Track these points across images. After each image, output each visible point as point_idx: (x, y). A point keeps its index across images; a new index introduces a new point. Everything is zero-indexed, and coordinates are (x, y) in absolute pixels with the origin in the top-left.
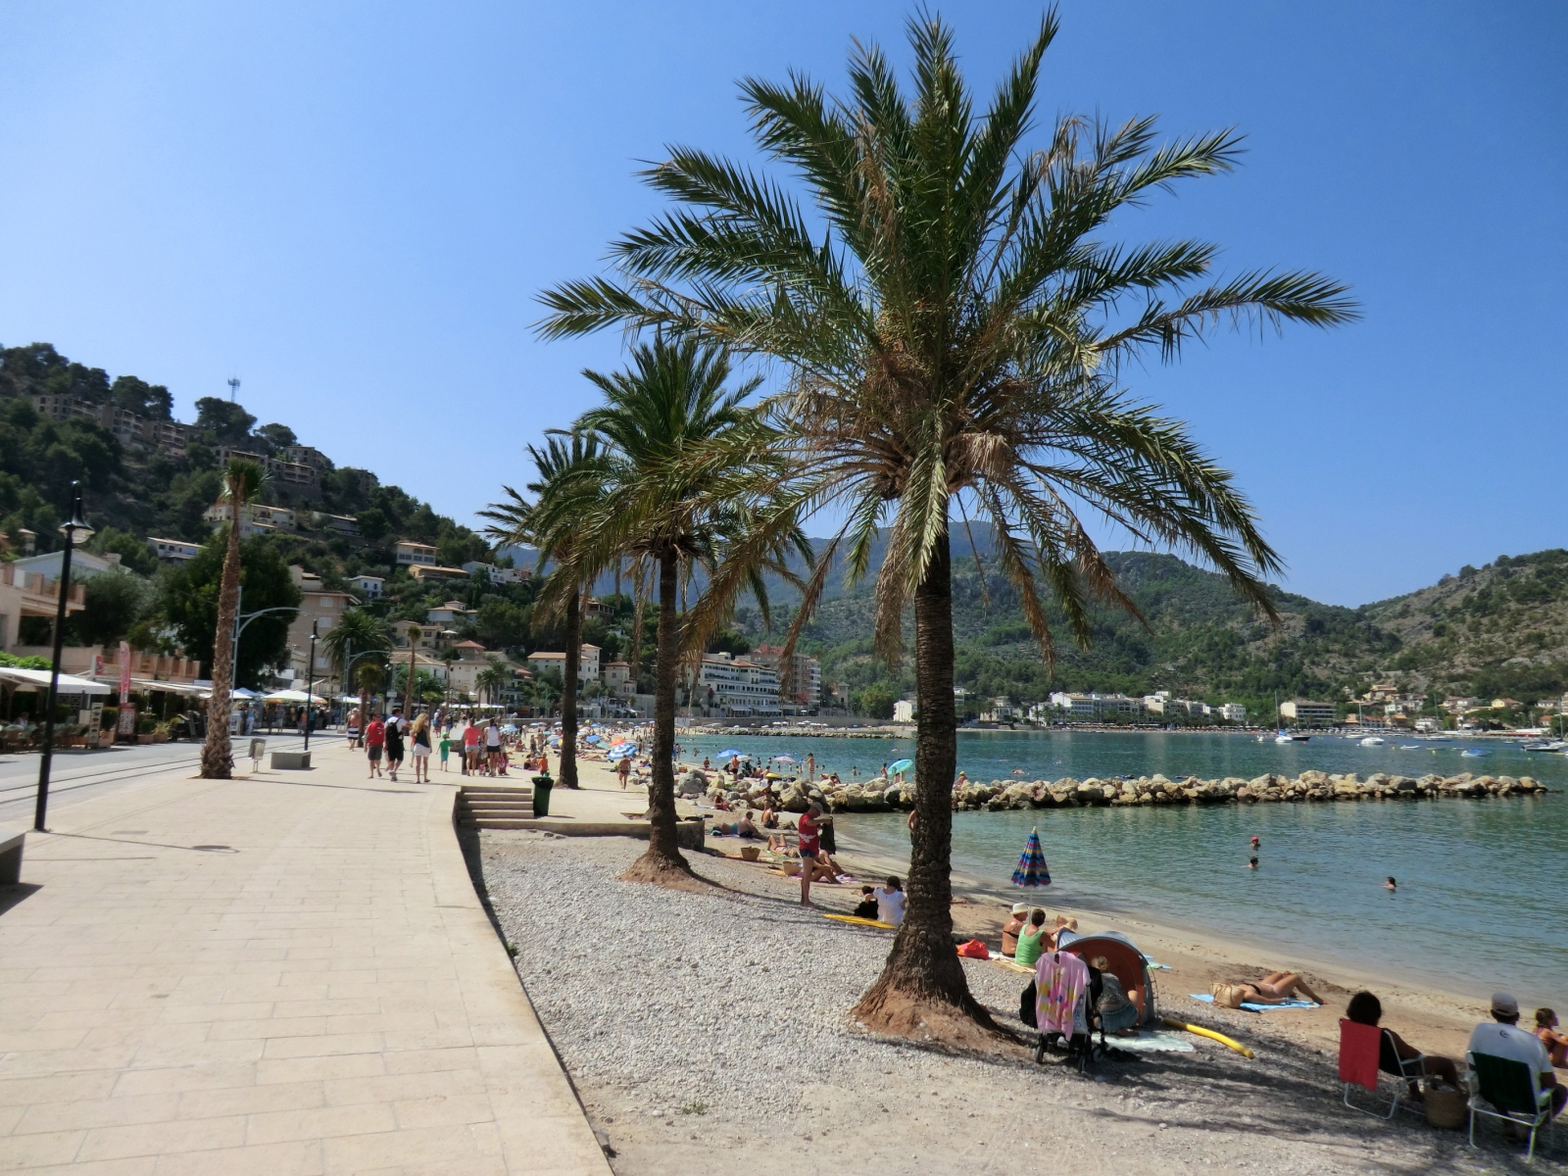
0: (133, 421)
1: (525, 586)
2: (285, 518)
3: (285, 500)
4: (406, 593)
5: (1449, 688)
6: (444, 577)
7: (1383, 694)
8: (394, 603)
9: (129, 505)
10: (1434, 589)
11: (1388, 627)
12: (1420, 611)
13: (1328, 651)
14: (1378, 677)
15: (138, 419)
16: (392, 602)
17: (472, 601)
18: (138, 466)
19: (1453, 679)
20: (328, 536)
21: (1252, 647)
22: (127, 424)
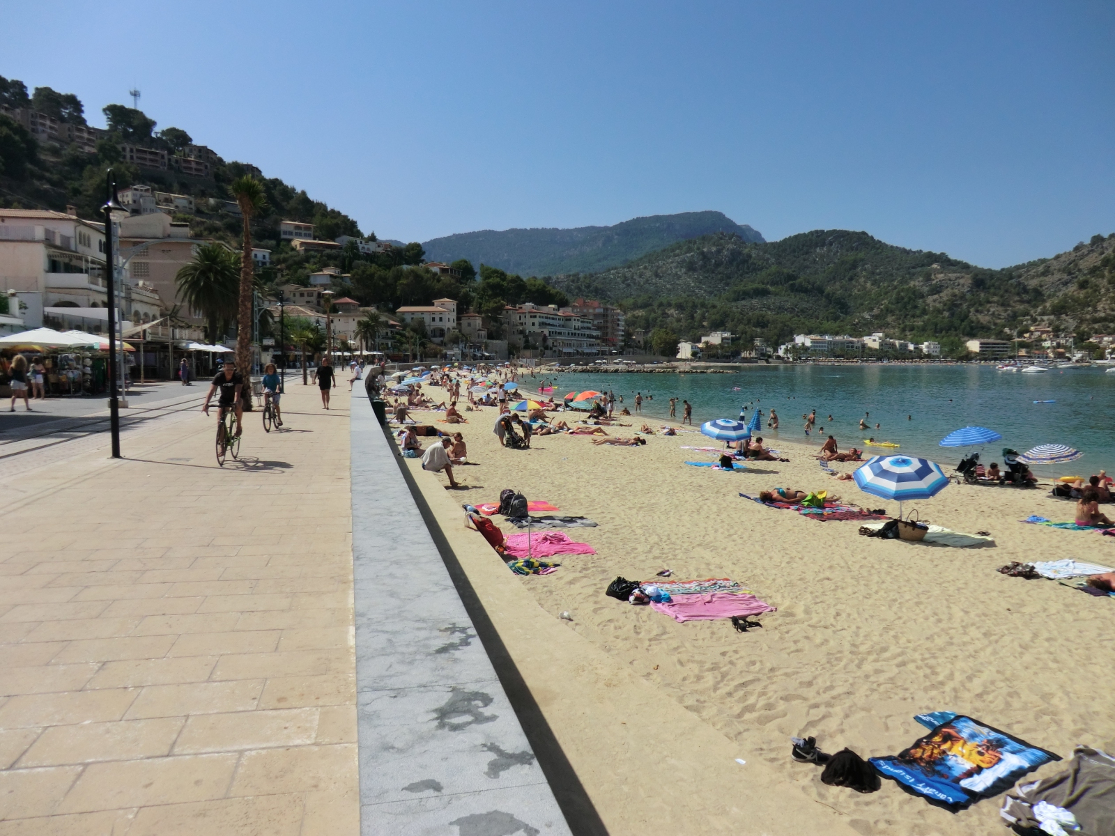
0: (48, 123)
1: (388, 255)
2: (185, 203)
3: (184, 188)
4: (290, 262)
5: (1094, 328)
6: (321, 248)
7: (1039, 333)
8: (281, 270)
9: (46, 191)
10: (1070, 253)
11: (1033, 283)
12: (1059, 270)
13: (989, 302)
14: (1034, 320)
15: (52, 121)
16: (279, 269)
17: (345, 267)
18: (52, 159)
19: (1096, 321)
20: (222, 217)
21: (930, 300)
22: (43, 125)
